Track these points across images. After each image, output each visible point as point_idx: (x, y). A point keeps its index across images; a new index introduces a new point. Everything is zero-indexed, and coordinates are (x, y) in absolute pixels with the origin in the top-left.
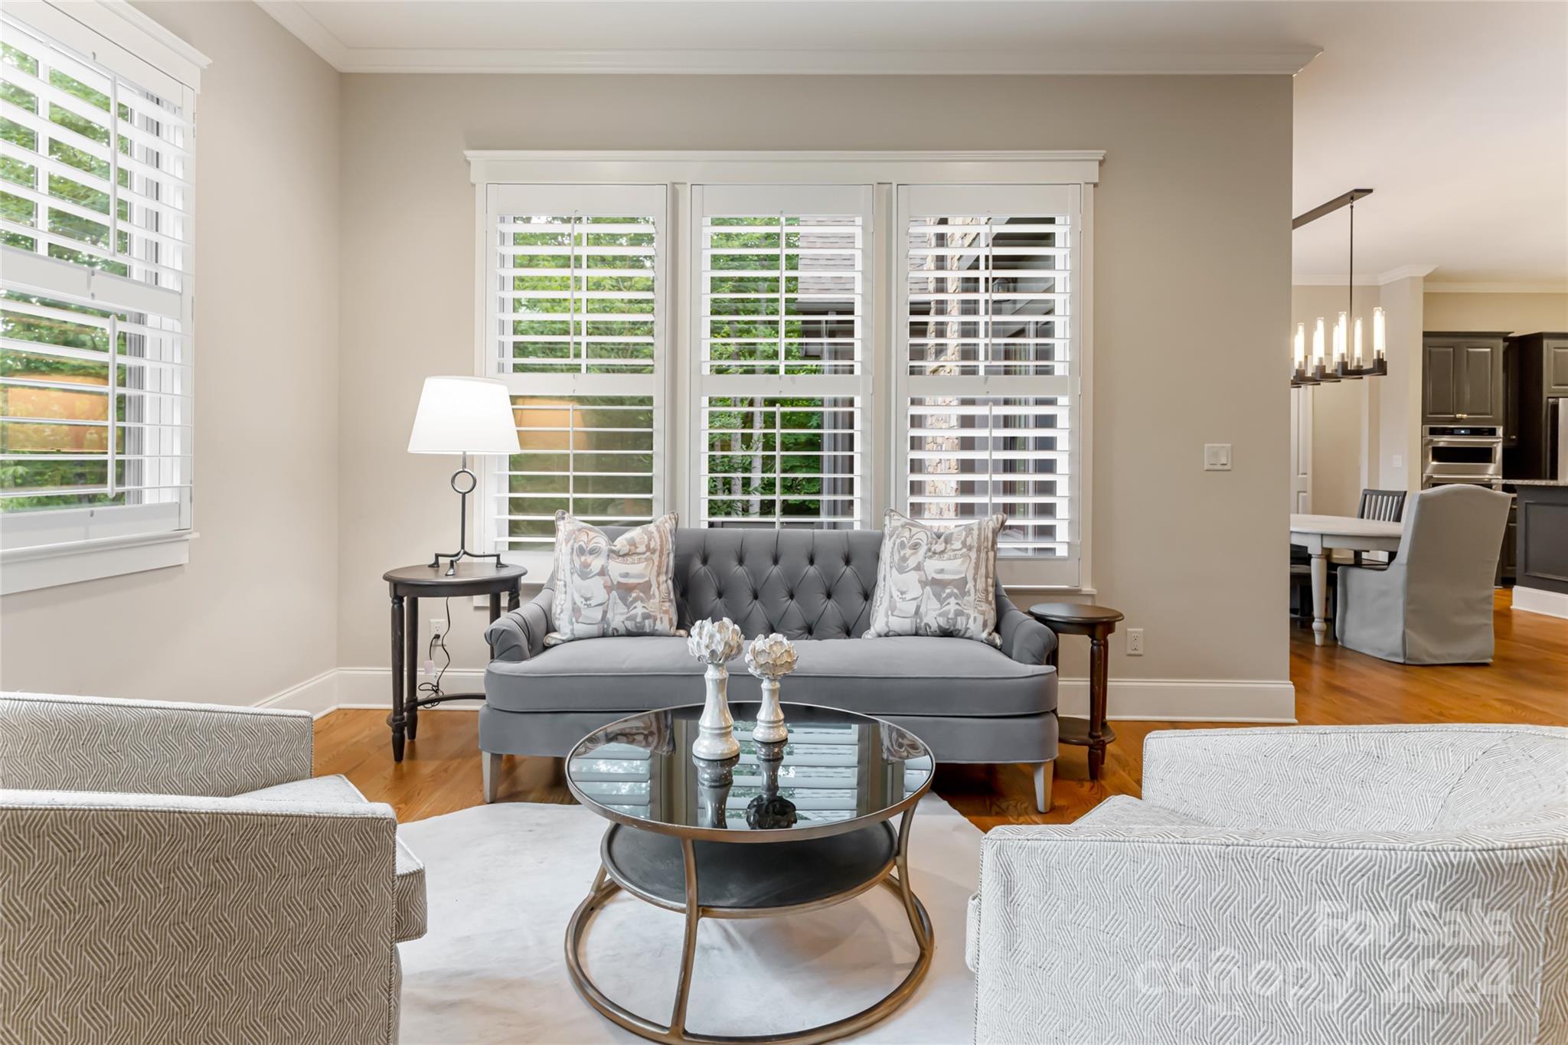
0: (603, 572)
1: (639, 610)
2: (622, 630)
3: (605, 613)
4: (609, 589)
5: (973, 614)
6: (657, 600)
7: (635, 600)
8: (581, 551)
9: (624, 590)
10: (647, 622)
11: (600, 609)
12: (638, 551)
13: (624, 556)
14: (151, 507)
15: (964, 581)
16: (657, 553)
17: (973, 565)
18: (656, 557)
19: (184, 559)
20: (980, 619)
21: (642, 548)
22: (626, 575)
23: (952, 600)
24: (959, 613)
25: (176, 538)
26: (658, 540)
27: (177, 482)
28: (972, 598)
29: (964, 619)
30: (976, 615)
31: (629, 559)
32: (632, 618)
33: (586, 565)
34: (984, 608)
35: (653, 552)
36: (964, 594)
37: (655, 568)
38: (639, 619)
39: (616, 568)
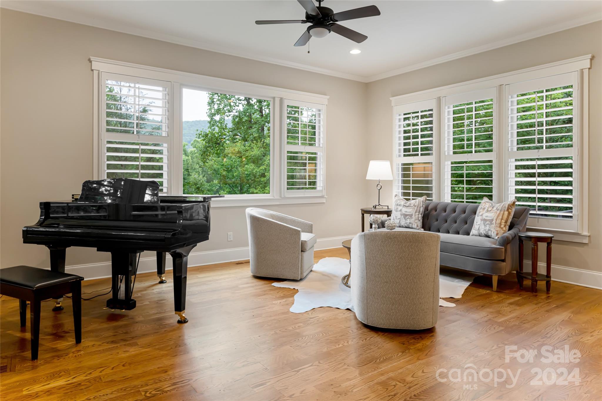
0: (401, 211)
1: (408, 221)
2: (404, 226)
3: (400, 221)
4: (401, 215)
5: (493, 230)
6: (414, 219)
7: (408, 218)
8: (397, 205)
9: (405, 216)
10: (410, 225)
11: (399, 220)
12: (411, 206)
13: (407, 207)
14: (318, 190)
15: (492, 220)
16: (416, 207)
17: (497, 215)
18: (416, 208)
19: (325, 202)
20: (496, 233)
21: (412, 205)
22: (406, 212)
23: (488, 226)
24: (489, 230)
25: (322, 197)
26: (418, 203)
27: (322, 185)
28: (494, 225)
29: (490, 232)
30: (494, 231)
31: (408, 208)
32: (406, 223)
33: (397, 208)
34: (498, 229)
35: (415, 206)
36: (491, 224)
37: (415, 211)
38: (408, 224)
39: (404, 210)
